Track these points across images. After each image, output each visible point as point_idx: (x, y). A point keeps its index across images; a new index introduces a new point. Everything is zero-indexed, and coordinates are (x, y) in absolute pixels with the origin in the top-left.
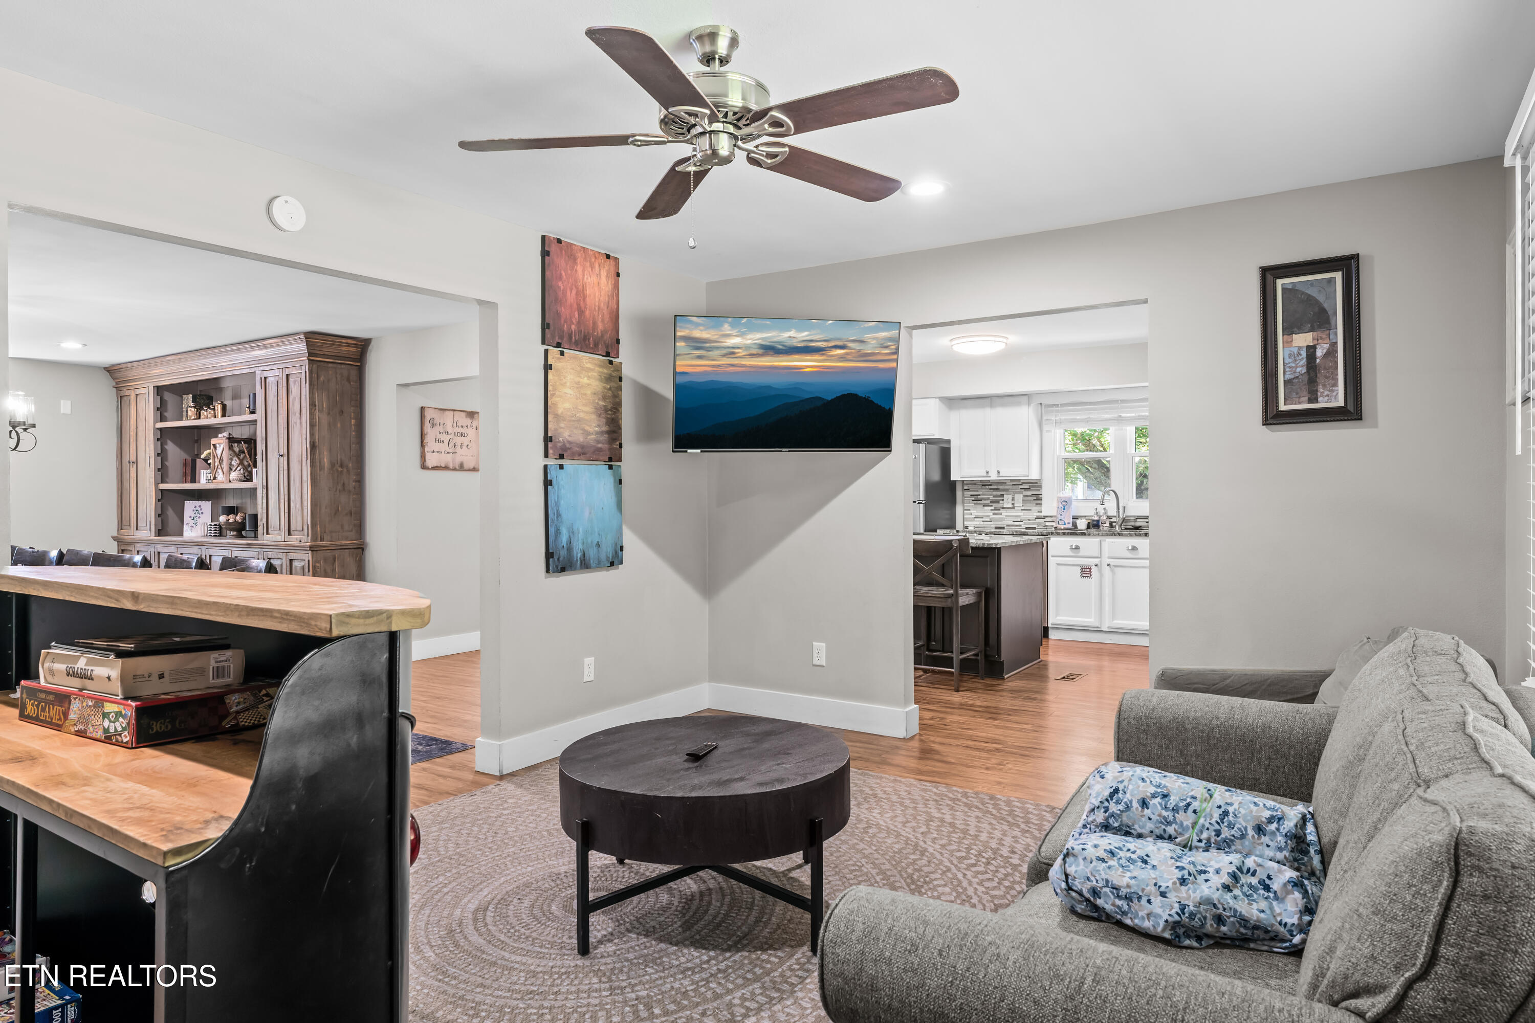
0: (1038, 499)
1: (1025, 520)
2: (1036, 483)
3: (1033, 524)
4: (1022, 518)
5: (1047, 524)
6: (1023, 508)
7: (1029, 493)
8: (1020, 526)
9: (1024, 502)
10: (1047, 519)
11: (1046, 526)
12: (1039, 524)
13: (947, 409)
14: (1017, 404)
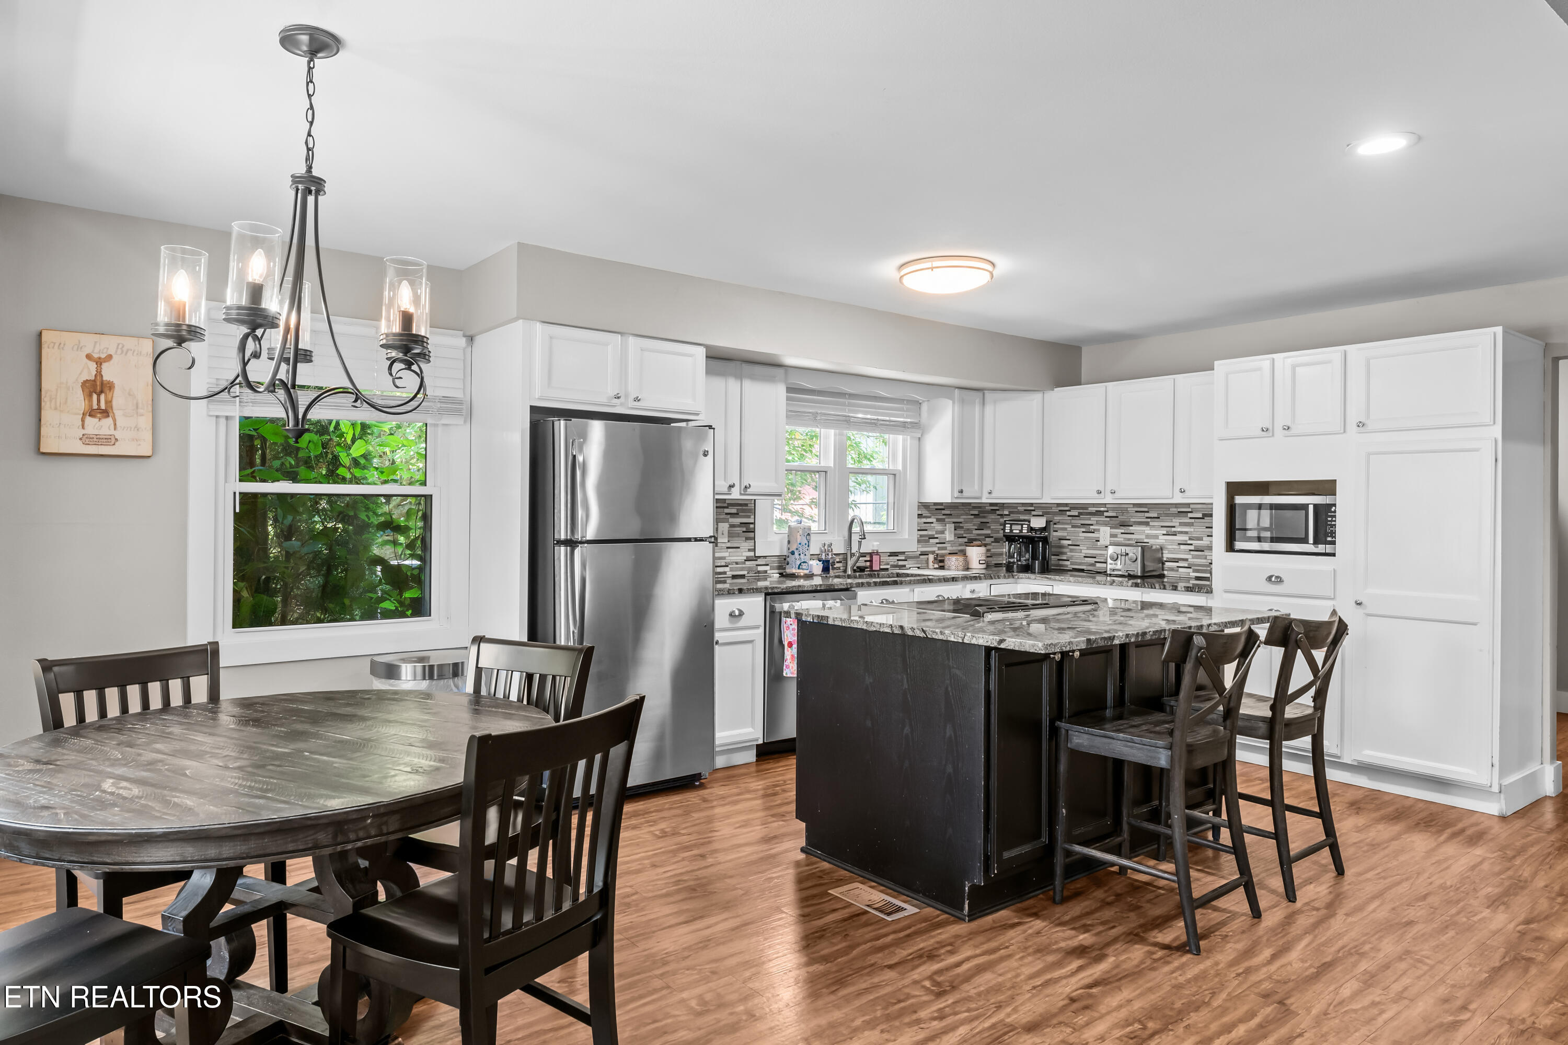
0: (749, 531)
1: (732, 563)
2: (746, 505)
3: (742, 569)
4: (728, 560)
5: (760, 568)
6: (729, 545)
7: (737, 521)
8: (725, 573)
9: (731, 535)
10: (760, 561)
11: (759, 572)
12: (749, 570)
13: (709, 372)
14: (771, 379)
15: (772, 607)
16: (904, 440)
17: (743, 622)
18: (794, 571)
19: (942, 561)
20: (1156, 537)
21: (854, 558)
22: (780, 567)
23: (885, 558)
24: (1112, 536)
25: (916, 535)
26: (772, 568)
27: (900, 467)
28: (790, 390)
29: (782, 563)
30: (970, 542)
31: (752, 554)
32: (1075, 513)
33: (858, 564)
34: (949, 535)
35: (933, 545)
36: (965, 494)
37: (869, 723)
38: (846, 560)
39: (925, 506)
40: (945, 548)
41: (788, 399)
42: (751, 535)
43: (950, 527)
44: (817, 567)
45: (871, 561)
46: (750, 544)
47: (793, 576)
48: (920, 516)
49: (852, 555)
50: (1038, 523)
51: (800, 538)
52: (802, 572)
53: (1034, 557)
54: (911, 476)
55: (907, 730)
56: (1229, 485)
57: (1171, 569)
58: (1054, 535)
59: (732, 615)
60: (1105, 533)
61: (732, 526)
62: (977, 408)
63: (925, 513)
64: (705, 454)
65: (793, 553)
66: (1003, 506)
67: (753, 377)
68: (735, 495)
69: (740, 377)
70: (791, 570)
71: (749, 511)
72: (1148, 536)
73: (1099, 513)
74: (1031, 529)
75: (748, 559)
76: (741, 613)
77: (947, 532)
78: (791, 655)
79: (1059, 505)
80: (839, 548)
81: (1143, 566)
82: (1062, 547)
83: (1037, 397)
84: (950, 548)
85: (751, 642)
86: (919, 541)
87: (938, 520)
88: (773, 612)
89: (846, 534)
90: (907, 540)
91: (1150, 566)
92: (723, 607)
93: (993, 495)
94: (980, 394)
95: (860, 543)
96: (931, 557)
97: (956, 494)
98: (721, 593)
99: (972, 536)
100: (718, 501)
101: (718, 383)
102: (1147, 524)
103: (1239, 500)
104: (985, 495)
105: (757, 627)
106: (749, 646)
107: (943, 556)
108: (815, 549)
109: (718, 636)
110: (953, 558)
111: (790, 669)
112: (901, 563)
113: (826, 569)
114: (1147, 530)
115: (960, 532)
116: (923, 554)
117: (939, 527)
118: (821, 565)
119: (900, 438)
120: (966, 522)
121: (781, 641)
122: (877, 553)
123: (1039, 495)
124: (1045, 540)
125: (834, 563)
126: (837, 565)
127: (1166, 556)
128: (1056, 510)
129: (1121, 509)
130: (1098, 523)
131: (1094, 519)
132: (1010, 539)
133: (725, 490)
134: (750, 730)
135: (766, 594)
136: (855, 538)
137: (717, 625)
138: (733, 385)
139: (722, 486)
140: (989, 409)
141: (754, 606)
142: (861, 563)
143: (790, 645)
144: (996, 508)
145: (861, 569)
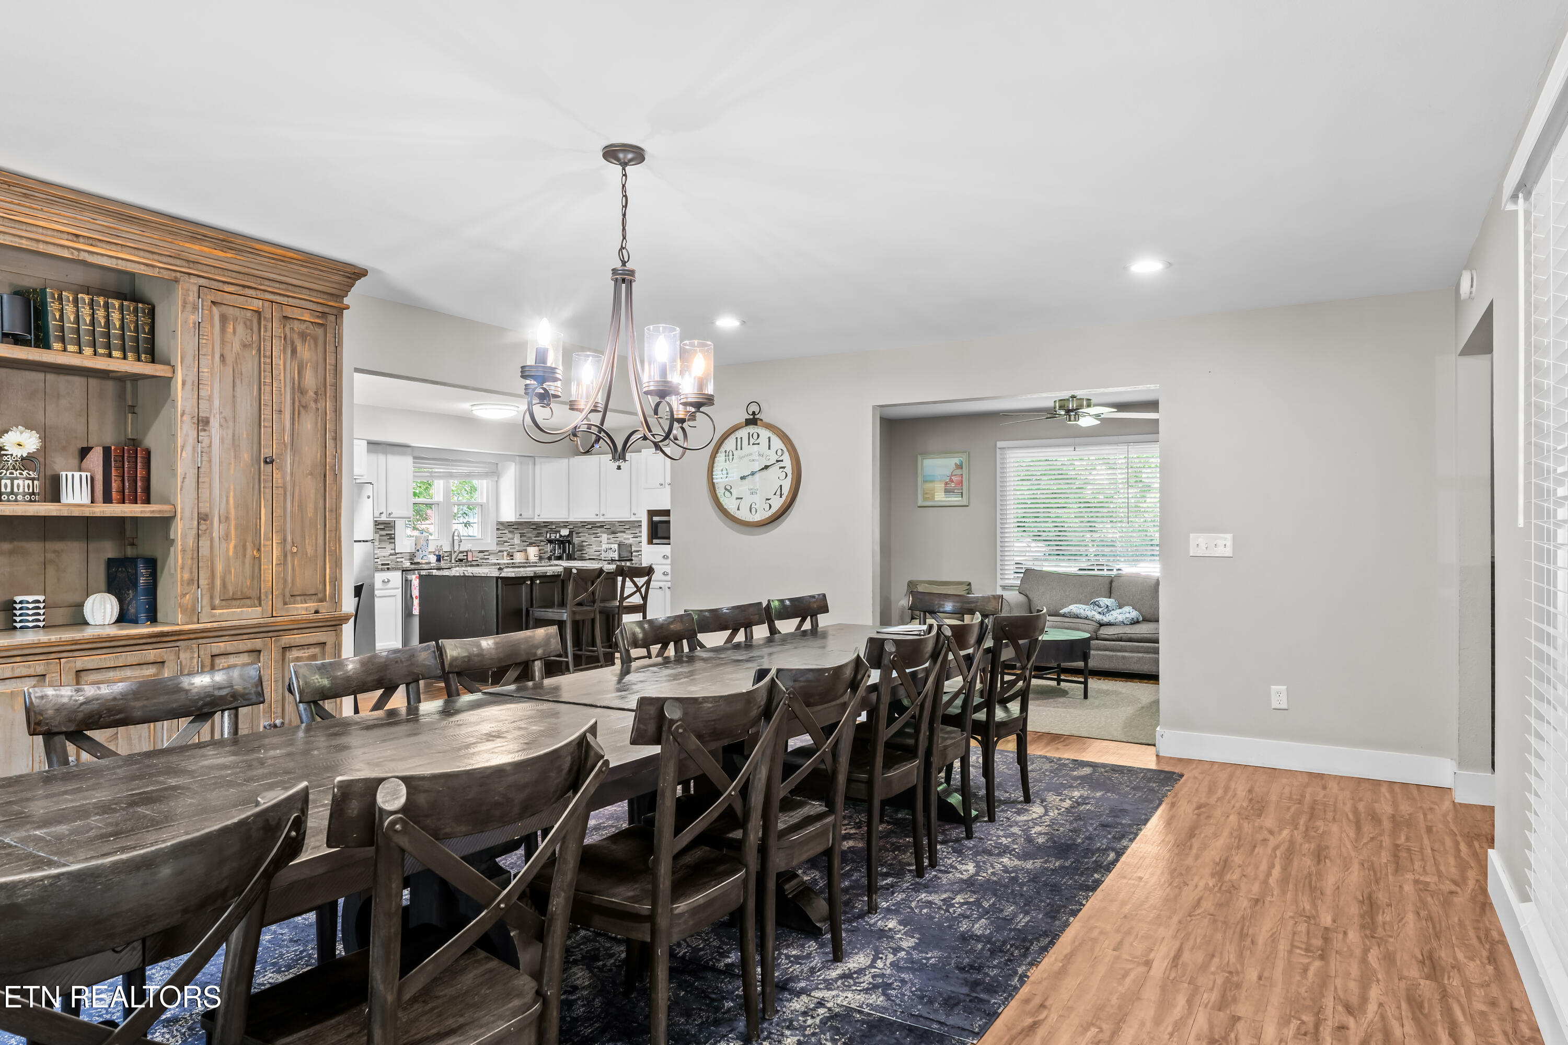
0: (391, 538)
1: (382, 555)
2: (390, 524)
3: (388, 559)
4: (379, 555)
5: (398, 560)
6: (379, 546)
7: (384, 533)
8: (377, 562)
9: (380, 541)
10: (398, 556)
11: (398, 562)
12: (392, 559)
13: (369, 451)
14: (404, 454)
15: (406, 577)
16: (487, 484)
17: (390, 585)
18: (419, 561)
19: (512, 556)
20: (629, 539)
21: (456, 554)
22: (411, 559)
23: (476, 554)
24: (608, 539)
25: (495, 541)
26: (406, 560)
27: (485, 501)
28: (415, 458)
29: (412, 556)
30: (531, 544)
31: (393, 551)
32: (589, 526)
33: (459, 558)
34: (517, 540)
35: (506, 547)
36: (523, 516)
37: (451, 616)
38: (451, 555)
39: (502, 523)
40: (514, 548)
41: (414, 463)
42: (393, 541)
43: (517, 536)
44: (433, 559)
45: (467, 556)
46: (392, 546)
47: (418, 563)
48: (498, 529)
49: (455, 552)
50: (565, 532)
51: (423, 542)
52: (424, 561)
53: (564, 551)
54: (492, 505)
55: (467, 615)
56: (649, 511)
57: (636, 556)
58: (576, 540)
59: (383, 581)
60: (604, 537)
61: (381, 536)
62: (531, 467)
63: (501, 527)
64: (369, 497)
65: (418, 551)
66: (552, 523)
67: (393, 453)
68: (384, 518)
69: (385, 453)
70: (416, 560)
71: (391, 527)
72: (625, 539)
73: (602, 526)
74: (561, 536)
75: (391, 555)
76: (389, 581)
77: (515, 539)
78: (416, 602)
79: (581, 522)
80: (447, 548)
81: (619, 555)
82: (583, 546)
83: (565, 461)
84: (517, 548)
85: (394, 596)
86: (497, 544)
87: (509, 532)
88: (406, 580)
89: (451, 540)
90: (490, 543)
91: (625, 554)
92: (379, 577)
93: (541, 517)
94: (532, 459)
95: (459, 545)
96: (505, 553)
97: (518, 516)
98: (377, 570)
99: (532, 541)
100: (376, 521)
101: (373, 457)
102: (624, 532)
103: (656, 519)
104: (536, 516)
105: (398, 588)
106: (394, 598)
107: (513, 553)
108: (431, 549)
109: (376, 592)
110: (519, 553)
111: (416, 611)
112: (486, 557)
113: (439, 560)
114: (625, 536)
115: (524, 538)
116: (500, 551)
117: (510, 536)
118: (435, 558)
119: (485, 482)
120: (528, 533)
121: (411, 596)
122: (471, 551)
123: (567, 517)
124: (569, 542)
125: (443, 557)
126: (445, 558)
127: (633, 549)
128: (580, 525)
129: (612, 524)
130: (601, 532)
131: (599, 530)
132: (550, 541)
133: (378, 515)
134: (395, 643)
135: (403, 571)
136: (456, 543)
137: (376, 587)
138: (382, 458)
139: (377, 514)
140: (538, 467)
141: (396, 578)
142: (461, 556)
143: (416, 597)
144: (547, 524)
145: (461, 560)
